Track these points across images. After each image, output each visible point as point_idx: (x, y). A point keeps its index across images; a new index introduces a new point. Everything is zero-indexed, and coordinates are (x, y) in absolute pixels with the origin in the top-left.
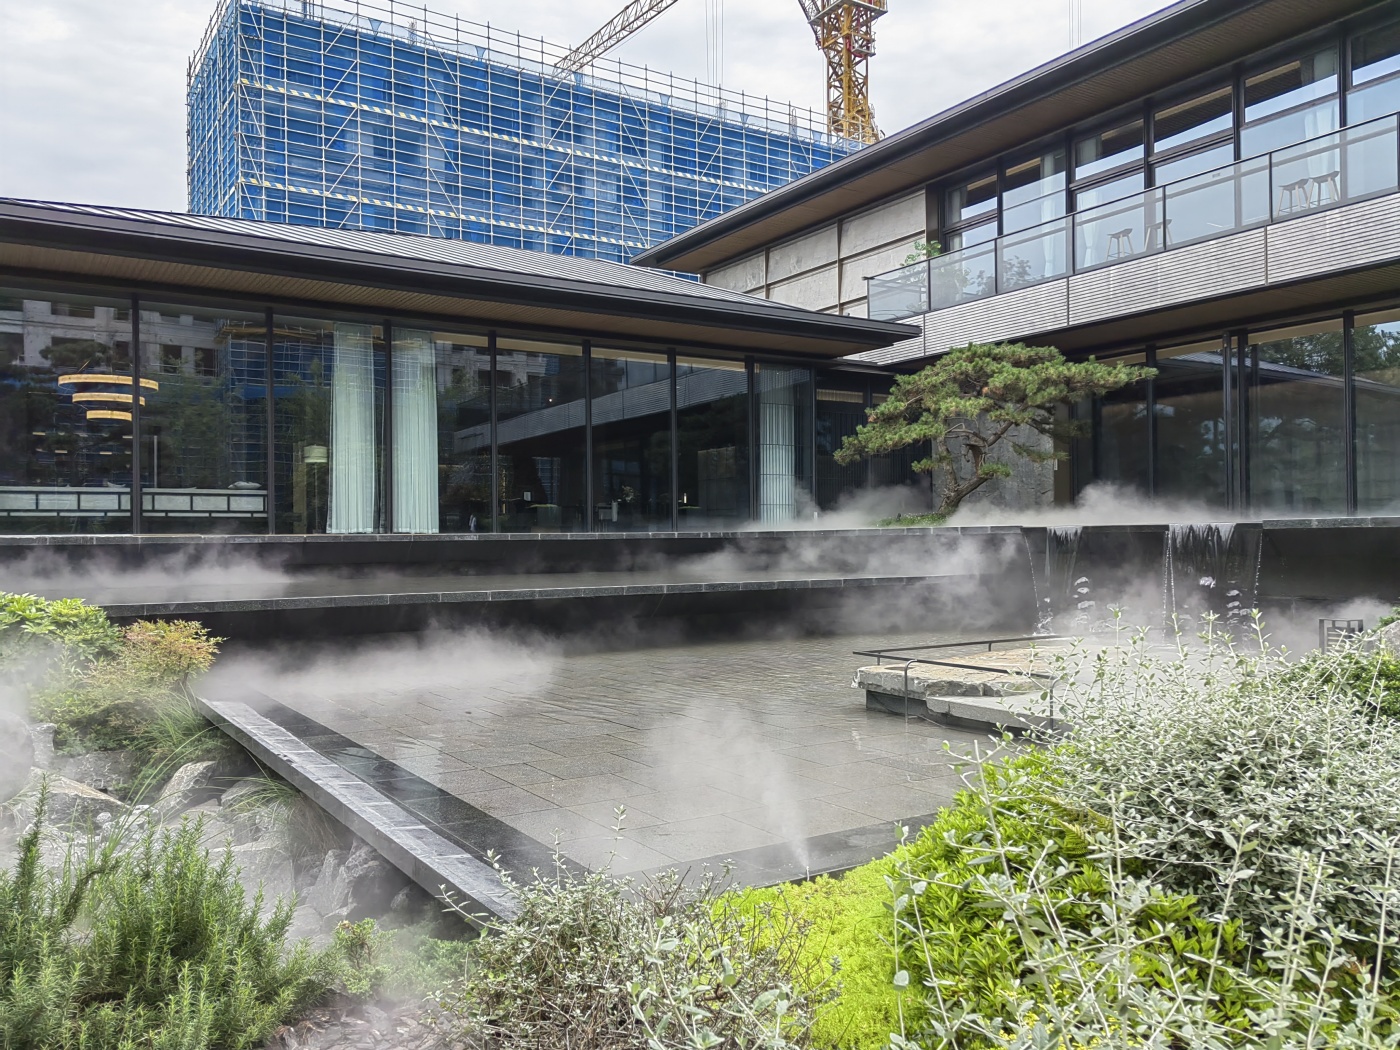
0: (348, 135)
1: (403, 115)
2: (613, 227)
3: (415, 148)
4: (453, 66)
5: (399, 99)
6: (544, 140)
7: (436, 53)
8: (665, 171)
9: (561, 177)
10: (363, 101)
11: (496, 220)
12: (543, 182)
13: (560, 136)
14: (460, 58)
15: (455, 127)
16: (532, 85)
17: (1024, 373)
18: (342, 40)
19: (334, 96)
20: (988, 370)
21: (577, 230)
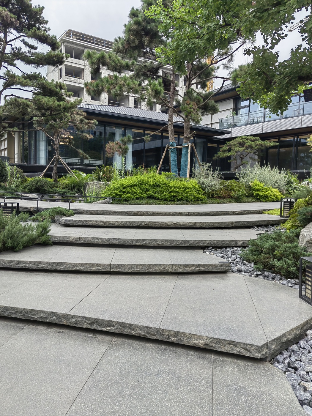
17: (252, 143)
20: (245, 142)
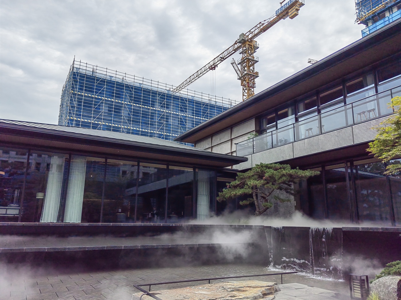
0: (101, 106)
1: (117, 101)
2: (177, 132)
3: (120, 109)
4: (132, 88)
5: (116, 97)
6: (157, 108)
7: (128, 85)
8: (192, 117)
9: (162, 118)
10: (106, 97)
11: (142, 129)
12: (156, 119)
13: (162, 107)
14: (134, 86)
15: (131, 104)
16: (155, 93)
17: (275, 172)
18: (101, 81)
19: (98, 96)
21: (166, 132)
